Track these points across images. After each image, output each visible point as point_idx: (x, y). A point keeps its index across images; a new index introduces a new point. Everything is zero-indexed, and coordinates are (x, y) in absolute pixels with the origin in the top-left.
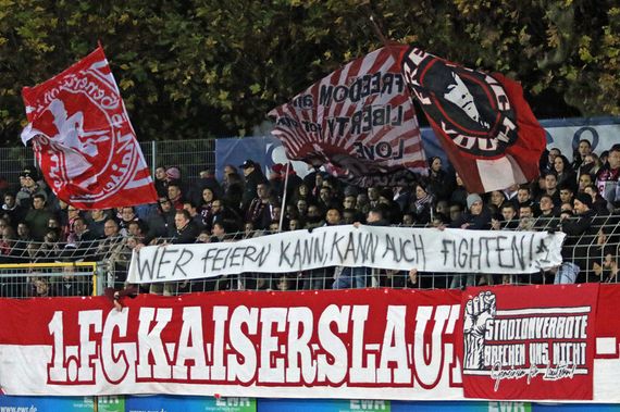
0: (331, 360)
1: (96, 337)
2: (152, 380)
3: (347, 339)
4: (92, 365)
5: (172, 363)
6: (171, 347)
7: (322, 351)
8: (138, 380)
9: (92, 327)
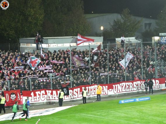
0: (75, 95)
1: (39, 95)
2: (49, 100)
3: (77, 92)
4: (39, 99)
5: (52, 98)
6: (52, 95)
7: (74, 94)
8: (47, 100)
9: (39, 94)
